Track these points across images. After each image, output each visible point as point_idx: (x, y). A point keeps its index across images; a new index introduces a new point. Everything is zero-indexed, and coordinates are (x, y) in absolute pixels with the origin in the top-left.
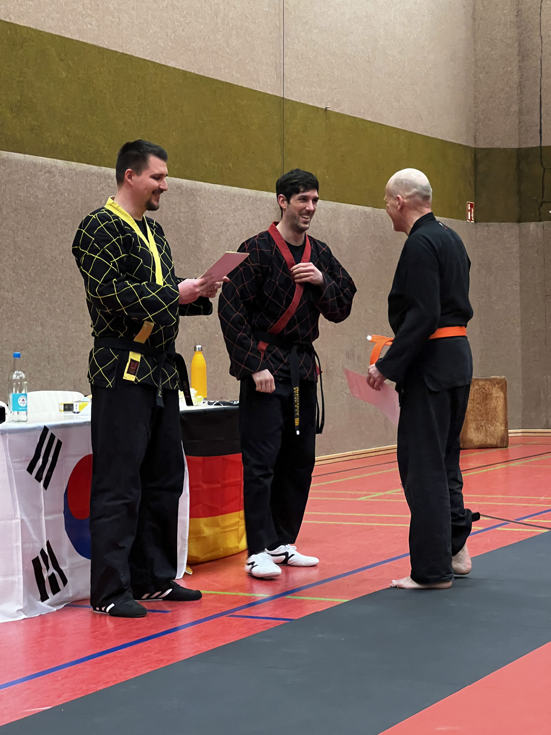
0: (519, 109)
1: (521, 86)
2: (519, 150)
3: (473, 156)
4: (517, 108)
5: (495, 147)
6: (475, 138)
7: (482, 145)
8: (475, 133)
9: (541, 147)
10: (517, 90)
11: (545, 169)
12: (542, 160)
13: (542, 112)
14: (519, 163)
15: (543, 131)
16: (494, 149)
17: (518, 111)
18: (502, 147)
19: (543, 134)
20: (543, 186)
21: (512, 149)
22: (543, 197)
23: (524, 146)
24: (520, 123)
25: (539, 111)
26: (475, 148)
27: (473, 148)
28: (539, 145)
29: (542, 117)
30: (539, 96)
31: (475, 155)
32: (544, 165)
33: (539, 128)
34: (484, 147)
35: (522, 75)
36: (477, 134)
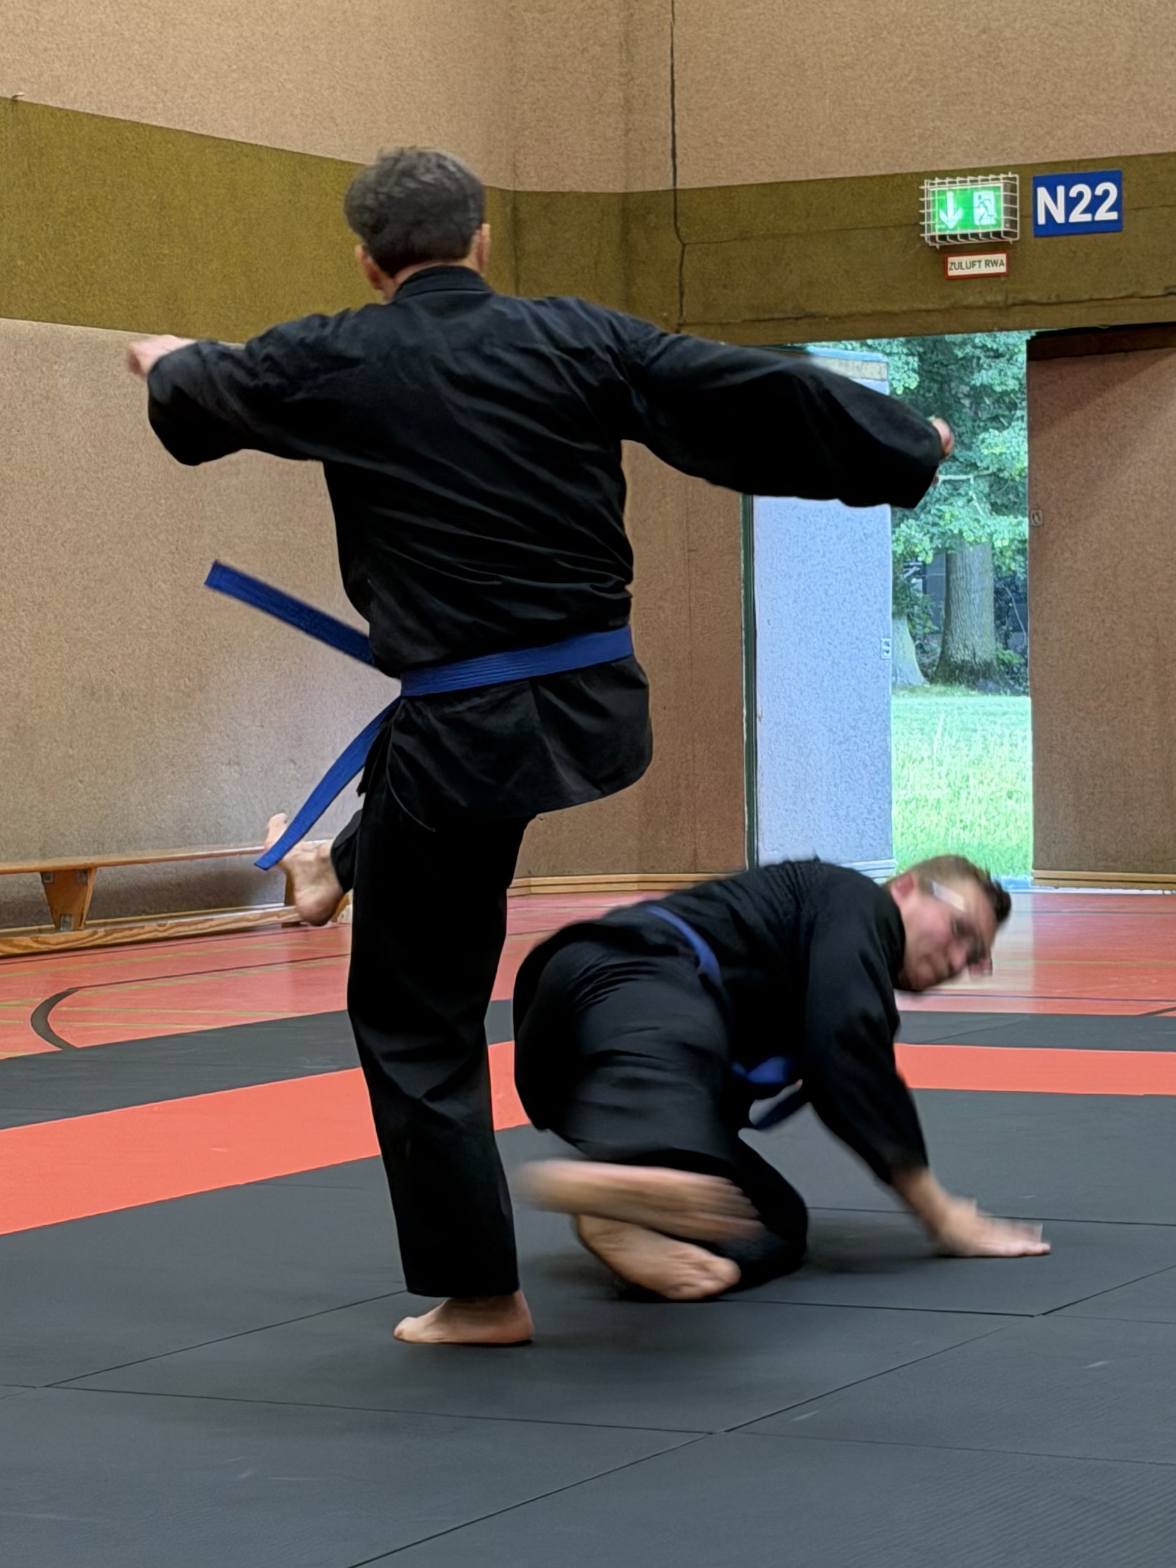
0: (627, 100)
1: (627, 43)
2: (625, 196)
3: (508, 210)
4: (622, 98)
5: (567, 189)
6: (515, 165)
7: (531, 184)
8: (514, 157)
9: (675, 190)
10: (620, 52)
11: (684, 245)
12: (678, 224)
13: (676, 106)
14: (625, 231)
15: (678, 152)
16: (563, 194)
17: (623, 102)
18: (584, 190)
19: (678, 161)
20: (681, 285)
21: (610, 194)
22: (681, 311)
23: (638, 187)
24: (627, 132)
25: (669, 105)
26: (516, 192)
27: (508, 191)
28: (669, 185)
29: (677, 118)
30: (669, 69)
31: (515, 209)
32: (681, 233)
33: (670, 146)
34: (538, 189)
35: (632, 15)
36: (521, 158)
